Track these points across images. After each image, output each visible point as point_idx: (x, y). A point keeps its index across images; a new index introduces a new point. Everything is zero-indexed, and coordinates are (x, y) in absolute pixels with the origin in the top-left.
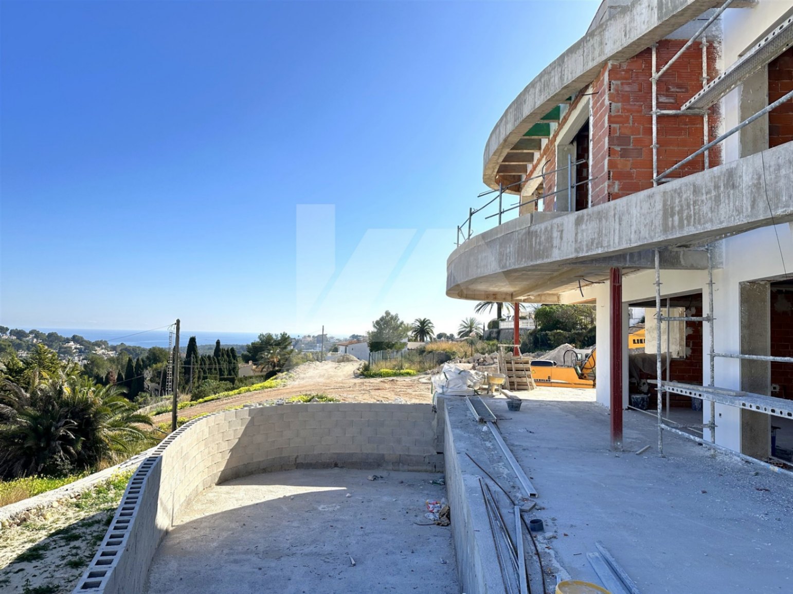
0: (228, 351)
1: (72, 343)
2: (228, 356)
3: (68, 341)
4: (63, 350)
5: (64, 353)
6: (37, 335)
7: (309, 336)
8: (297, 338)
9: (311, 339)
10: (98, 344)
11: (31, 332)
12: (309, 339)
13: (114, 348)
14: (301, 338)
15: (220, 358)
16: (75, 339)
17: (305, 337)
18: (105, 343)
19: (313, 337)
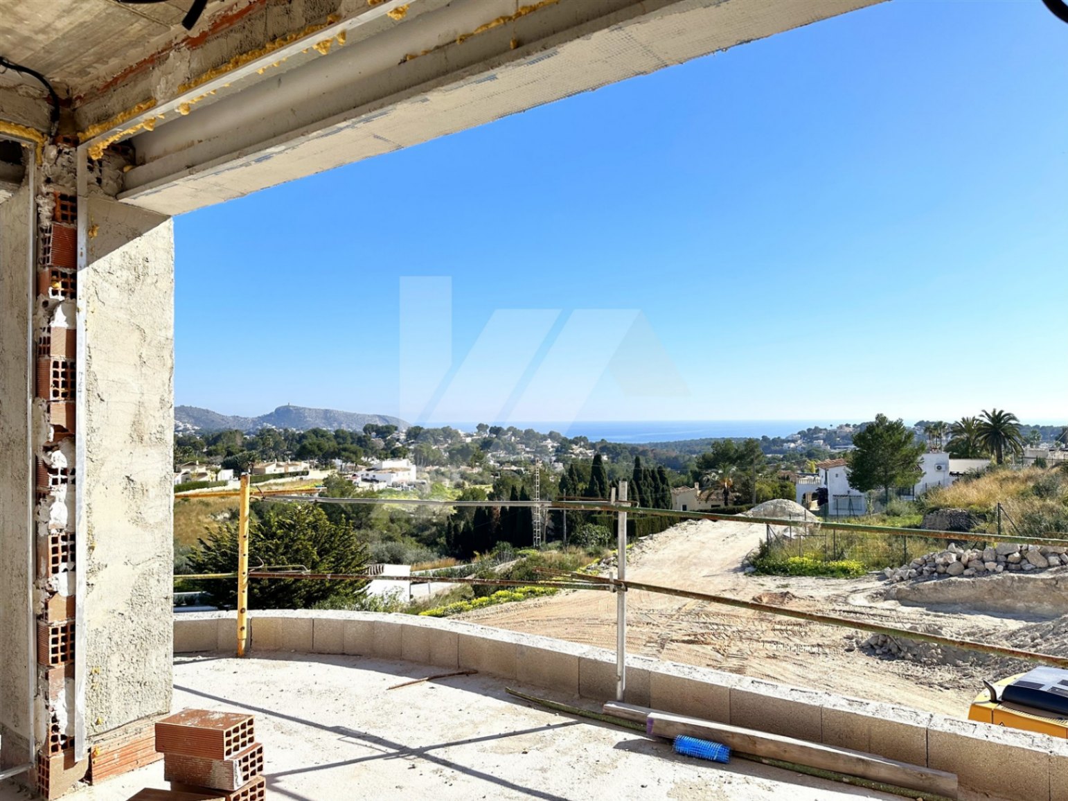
0: (653, 471)
1: (549, 441)
2: (654, 478)
3: (544, 438)
4: (539, 449)
5: (540, 452)
6: (515, 432)
7: (848, 425)
8: (829, 428)
9: (851, 429)
10: (576, 441)
11: (509, 429)
12: (848, 430)
13: (593, 446)
14: (834, 428)
15: (640, 482)
16: (552, 436)
17: (841, 427)
18: (584, 439)
19: (854, 426)
